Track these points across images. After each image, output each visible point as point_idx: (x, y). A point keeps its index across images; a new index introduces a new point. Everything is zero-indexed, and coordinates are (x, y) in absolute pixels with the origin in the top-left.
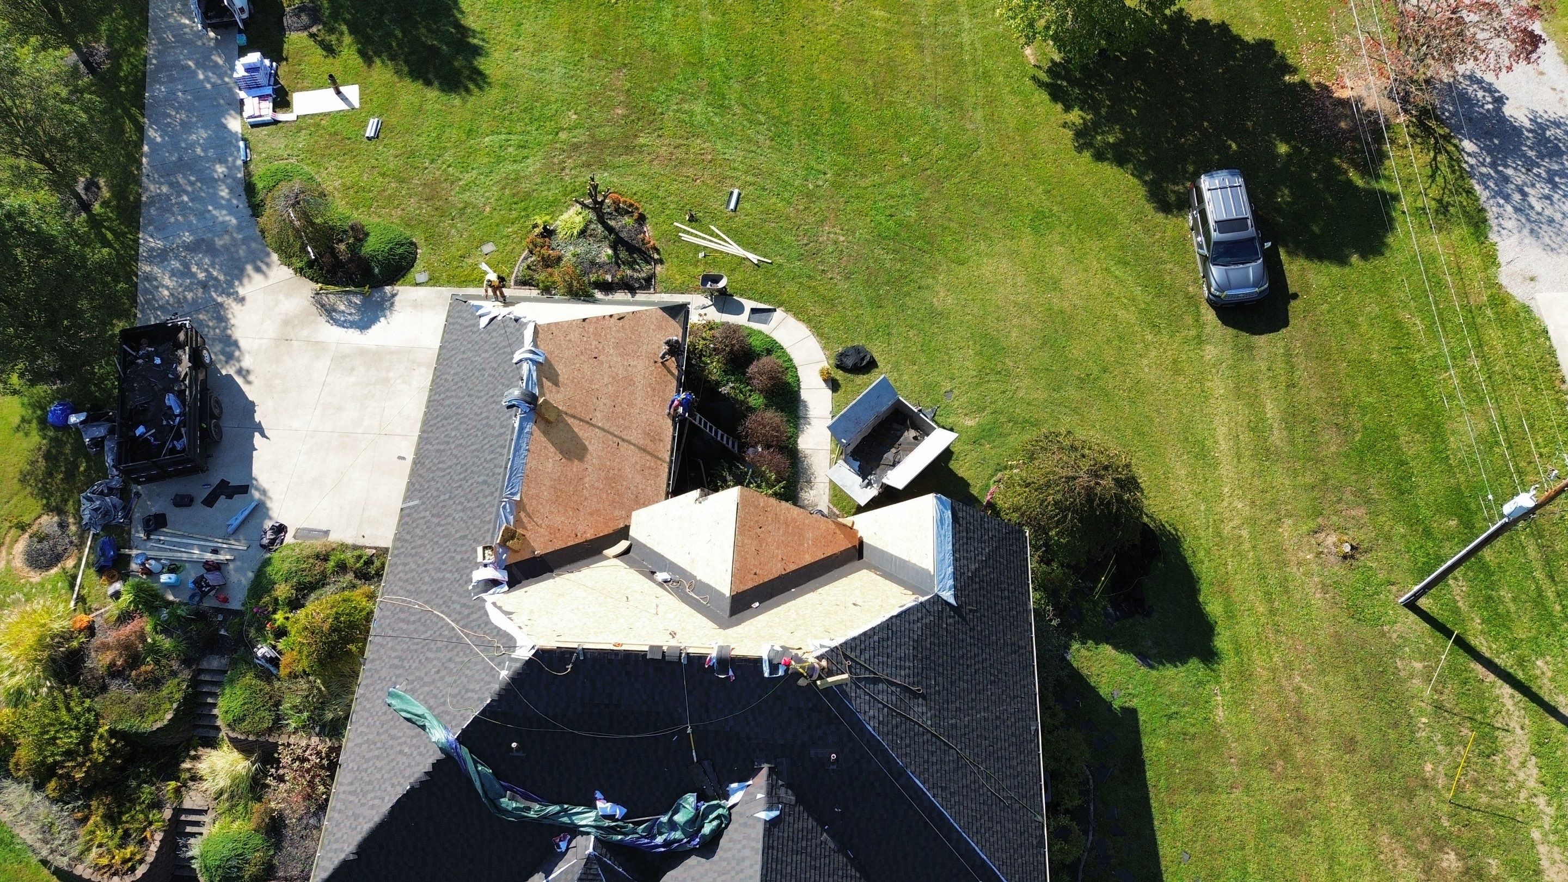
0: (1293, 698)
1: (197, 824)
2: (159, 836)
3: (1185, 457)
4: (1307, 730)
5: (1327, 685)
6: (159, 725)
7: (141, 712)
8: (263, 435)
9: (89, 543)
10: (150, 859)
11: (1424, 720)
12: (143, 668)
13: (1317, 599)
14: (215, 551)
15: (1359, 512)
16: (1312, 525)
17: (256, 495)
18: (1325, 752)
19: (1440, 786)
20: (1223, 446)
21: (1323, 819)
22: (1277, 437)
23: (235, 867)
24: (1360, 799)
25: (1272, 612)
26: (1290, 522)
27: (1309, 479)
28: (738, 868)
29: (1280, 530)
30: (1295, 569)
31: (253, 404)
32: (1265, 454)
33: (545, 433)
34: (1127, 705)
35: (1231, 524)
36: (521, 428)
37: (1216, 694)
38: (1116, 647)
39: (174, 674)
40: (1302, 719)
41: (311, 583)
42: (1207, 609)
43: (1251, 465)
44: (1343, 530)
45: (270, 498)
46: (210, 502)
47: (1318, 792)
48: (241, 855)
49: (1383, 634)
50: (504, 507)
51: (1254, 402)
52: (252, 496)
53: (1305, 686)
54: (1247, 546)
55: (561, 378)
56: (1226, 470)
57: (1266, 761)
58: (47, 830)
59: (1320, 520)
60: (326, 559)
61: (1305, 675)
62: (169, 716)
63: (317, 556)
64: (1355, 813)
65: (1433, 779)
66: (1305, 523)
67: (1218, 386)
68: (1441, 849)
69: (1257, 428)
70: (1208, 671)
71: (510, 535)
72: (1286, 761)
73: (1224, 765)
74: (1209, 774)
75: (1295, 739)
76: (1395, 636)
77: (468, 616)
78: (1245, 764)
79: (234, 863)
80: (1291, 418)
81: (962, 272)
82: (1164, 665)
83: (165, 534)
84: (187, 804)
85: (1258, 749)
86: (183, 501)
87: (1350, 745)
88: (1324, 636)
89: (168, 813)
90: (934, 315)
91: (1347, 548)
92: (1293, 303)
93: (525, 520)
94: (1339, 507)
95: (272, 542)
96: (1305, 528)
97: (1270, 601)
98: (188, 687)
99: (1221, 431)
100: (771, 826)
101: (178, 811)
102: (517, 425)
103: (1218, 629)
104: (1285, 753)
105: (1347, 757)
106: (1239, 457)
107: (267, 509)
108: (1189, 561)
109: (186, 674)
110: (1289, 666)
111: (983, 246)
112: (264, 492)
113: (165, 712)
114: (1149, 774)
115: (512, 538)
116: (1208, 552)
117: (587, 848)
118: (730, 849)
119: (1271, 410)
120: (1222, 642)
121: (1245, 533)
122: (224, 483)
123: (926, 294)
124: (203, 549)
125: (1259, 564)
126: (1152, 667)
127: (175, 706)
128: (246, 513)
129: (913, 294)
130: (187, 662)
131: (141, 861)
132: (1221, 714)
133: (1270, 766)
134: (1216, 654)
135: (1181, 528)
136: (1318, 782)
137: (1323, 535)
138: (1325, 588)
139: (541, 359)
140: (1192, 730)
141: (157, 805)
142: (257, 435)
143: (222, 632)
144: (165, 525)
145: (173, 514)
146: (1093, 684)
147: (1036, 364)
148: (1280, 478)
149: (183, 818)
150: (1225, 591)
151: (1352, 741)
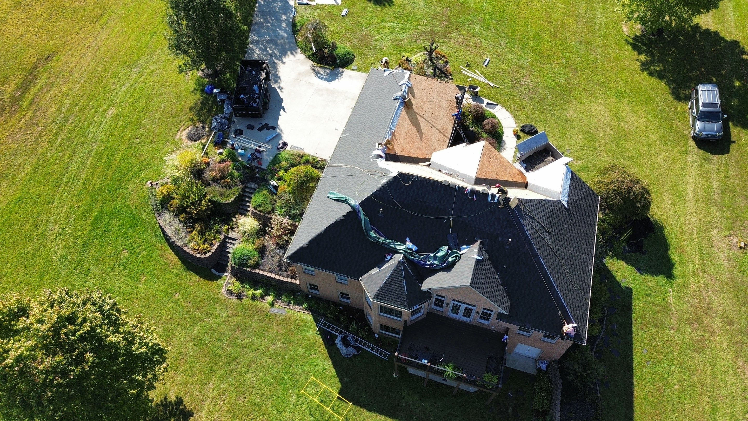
0: (707, 299)
1: (233, 244)
2: (218, 244)
3: (672, 196)
4: (711, 313)
5: (723, 297)
6: (228, 202)
7: (222, 195)
8: (284, 111)
9: (212, 135)
10: (213, 251)
12: (226, 180)
13: (725, 263)
14: (259, 147)
16: (728, 233)
17: (278, 131)
18: (718, 323)
20: (690, 195)
21: (713, 349)
22: (716, 196)
23: (245, 260)
24: (732, 345)
25: (703, 264)
26: (717, 230)
27: (729, 215)
28: (462, 274)
29: (712, 233)
30: (716, 249)
31: (282, 99)
32: (709, 201)
33: (407, 113)
34: (628, 286)
35: (689, 226)
36: (399, 108)
37: (670, 292)
38: (627, 263)
39: (237, 185)
40: (709, 308)
41: (294, 164)
42: (672, 257)
43: (701, 205)
44: (742, 237)
45: (283, 133)
46: (260, 129)
47: (712, 338)
48: (249, 256)
50: (388, 132)
51: (708, 180)
52: (276, 131)
53: (713, 296)
54: (695, 236)
55: (415, 96)
56: (690, 205)
57: (690, 322)
58: (177, 232)
59: (731, 232)
60: (302, 157)
61: (714, 291)
62: (232, 199)
63: (299, 155)
64: (729, 350)
66: (724, 232)
67: (692, 171)
69: (708, 191)
70: (668, 282)
71: (388, 143)
72: (699, 323)
73: (670, 319)
74: (662, 321)
75: (704, 315)
77: (368, 166)
78: (679, 321)
79: (245, 258)
80: (724, 189)
81: (582, 107)
82: (648, 274)
83: (242, 137)
84: (230, 235)
85: (686, 316)
86: (251, 127)
87: (731, 323)
88: (726, 277)
89: (222, 237)
90: (566, 120)
91: (743, 244)
92: (732, 145)
93: (395, 140)
94: (741, 228)
95: (282, 148)
96: (724, 234)
97: (702, 259)
98: (241, 191)
99: (690, 190)
100: (478, 262)
101: (226, 237)
102: (397, 106)
103: (675, 266)
104: (699, 320)
105: (728, 327)
106: (697, 201)
107: (282, 137)
108: (666, 237)
109: (241, 187)
110: (707, 287)
111: (592, 99)
112: (281, 131)
113: (231, 198)
114: (633, 315)
115: (389, 144)
116: (676, 235)
117: (400, 258)
118: (459, 269)
119: (715, 185)
120: (676, 271)
121: (695, 231)
122: (266, 125)
123: (565, 112)
124: (255, 145)
125: (700, 244)
126: (642, 274)
127: (235, 197)
128: (274, 136)
129: (558, 111)
130: (242, 182)
131: (209, 251)
132: (671, 299)
133: (691, 324)
134: (673, 276)
135: (665, 223)
136: (713, 334)
137: (732, 238)
138: (729, 259)
139: (410, 86)
140: (657, 303)
141: (219, 233)
142: (282, 110)
143: (257, 175)
144: (242, 134)
145: (246, 131)
146: (613, 274)
147: (609, 147)
148: (715, 212)
149: (227, 240)
150: (681, 250)
151: (732, 321)
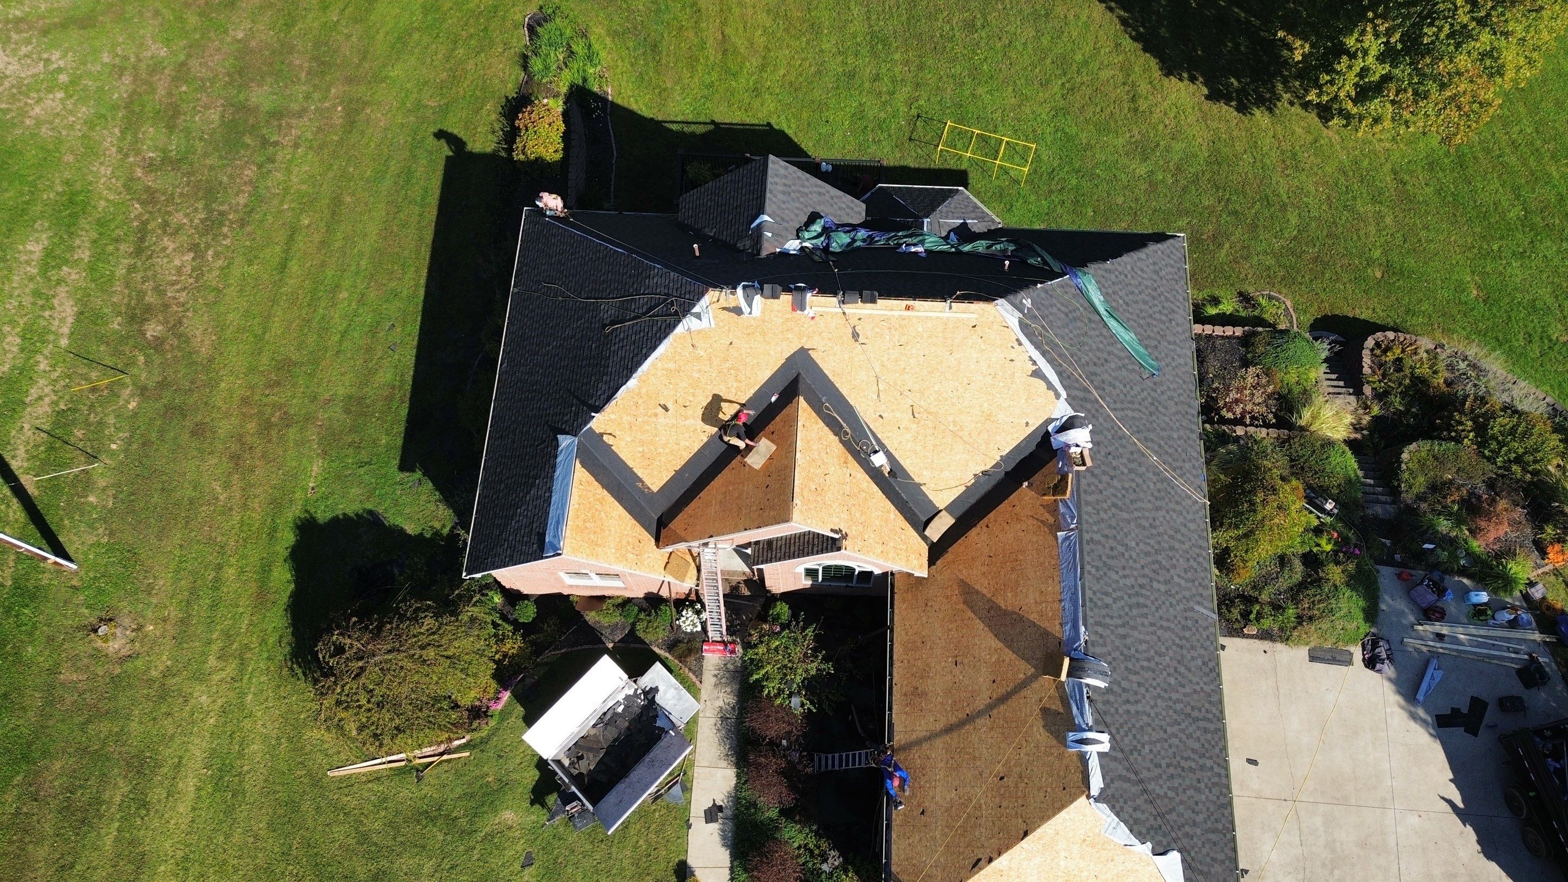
0: (235, 478)
2: (1367, 369)
3: (245, 768)
4: (235, 447)
5: (195, 488)
6: (1412, 448)
7: (1437, 460)
8: (1450, 802)
11: (114, 446)
13: (164, 581)
14: (1440, 637)
15: (67, 675)
16: (129, 666)
17: (1421, 712)
18: (226, 426)
19: (131, 388)
21: (252, 370)
22: (119, 791)
24: (212, 383)
25: (219, 567)
26: (154, 673)
27: (105, 727)
29: (169, 663)
30: (173, 614)
33: (1046, 634)
34: (408, 474)
35: (223, 674)
36: (1075, 627)
37: (313, 488)
38: (402, 531)
39: (1421, 498)
40: (236, 458)
41: (1307, 588)
42: (289, 576)
44: (97, 655)
45: (1402, 708)
46: (1478, 705)
47: (248, 393)
49: (112, 534)
50: (1073, 518)
51: (126, 848)
52: (1427, 711)
53: (219, 489)
54: (216, 646)
55: (1039, 724)
57: (287, 421)
59: (118, 671)
60: (1300, 619)
62: (1405, 456)
63: (1311, 620)
64: (221, 373)
65: (132, 395)
66: (136, 669)
68: (157, 338)
69: (138, 807)
70: (313, 511)
71: (1060, 488)
76: (101, 531)
82: (357, 515)
83: (1512, 660)
85: (292, 433)
86: (1511, 704)
87: (199, 431)
89: (1367, 390)
91: (103, 631)
93: (1047, 516)
95: (1375, 644)
96: (139, 663)
97: (217, 580)
98: (1399, 486)
100: (760, 210)
102: (1083, 629)
103: (286, 553)
104: (266, 427)
105: (207, 420)
106: (178, 766)
107: (1399, 693)
108: (290, 630)
109: (1408, 497)
112: (1414, 717)
113: (1411, 461)
114: (404, 412)
115: (1056, 486)
116: (263, 641)
117: (930, 223)
118: (797, 210)
119: (109, 833)
120: (288, 538)
121: (212, 661)
122: (1473, 730)
124: (1456, 641)
126: (371, 512)
127: (1404, 466)
128: (1424, 686)
130: (1411, 511)
131: (1373, 349)
132: (315, 468)
134: (298, 527)
135: (285, 671)
137: (122, 652)
139: (1072, 736)
140: (351, 450)
142: (1461, 805)
143: (1388, 542)
144: (1519, 672)
145: (1516, 688)
146: (437, 493)
150: (261, 598)
151: (193, 433)
